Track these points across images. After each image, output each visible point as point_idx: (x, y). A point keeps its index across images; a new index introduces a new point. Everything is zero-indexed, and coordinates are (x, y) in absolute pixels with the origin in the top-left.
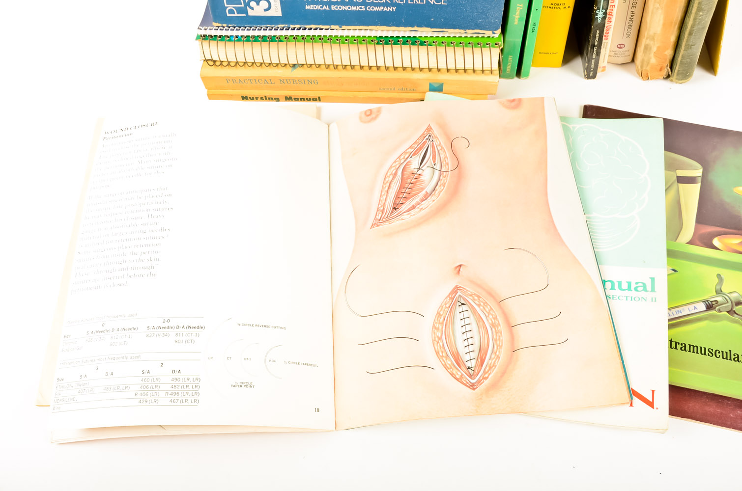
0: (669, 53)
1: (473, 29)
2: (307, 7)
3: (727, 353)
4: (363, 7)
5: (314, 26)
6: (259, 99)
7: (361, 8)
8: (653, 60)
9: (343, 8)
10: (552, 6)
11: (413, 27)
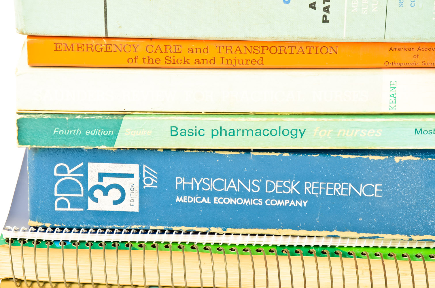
1: (422, 234)
2: (178, 199)
4: (260, 200)
5: (185, 229)
7: (256, 202)
9: (231, 201)
11: (331, 230)
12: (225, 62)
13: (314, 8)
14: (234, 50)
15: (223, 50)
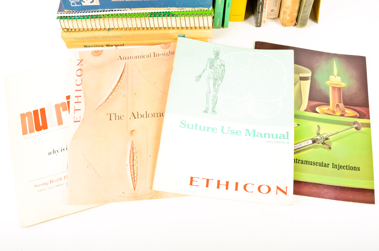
0: (295, 14)
1: (198, 7)
2: (113, 0)
3: (321, 163)
5: (117, 9)
6: (93, 47)
8: (288, 18)
11: (168, 7)
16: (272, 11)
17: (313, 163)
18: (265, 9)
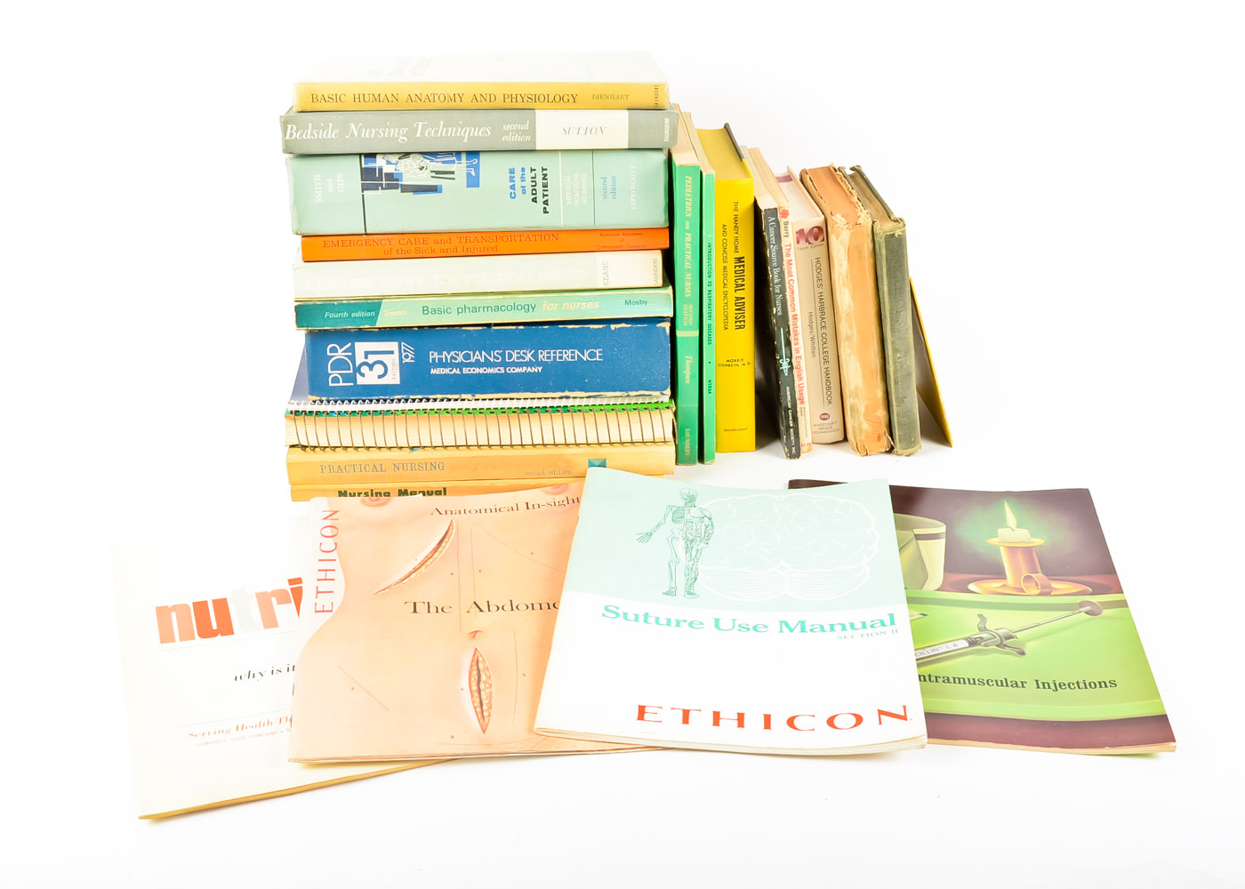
0: (881, 413)
1: (637, 391)
2: (433, 371)
3: (1001, 681)
4: (502, 369)
5: (440, 396)
6: (362, 495)
7: (499, 370)
8: (866, 426)
9: (477, 370)
10: (728, 363)
11: (563, 391)
12: (465, 250)
13: (536, 202)
14: (472, 240)
15: (463, 240)
16: (824, 417)
17: (977, 682)
18: (802, 406)
